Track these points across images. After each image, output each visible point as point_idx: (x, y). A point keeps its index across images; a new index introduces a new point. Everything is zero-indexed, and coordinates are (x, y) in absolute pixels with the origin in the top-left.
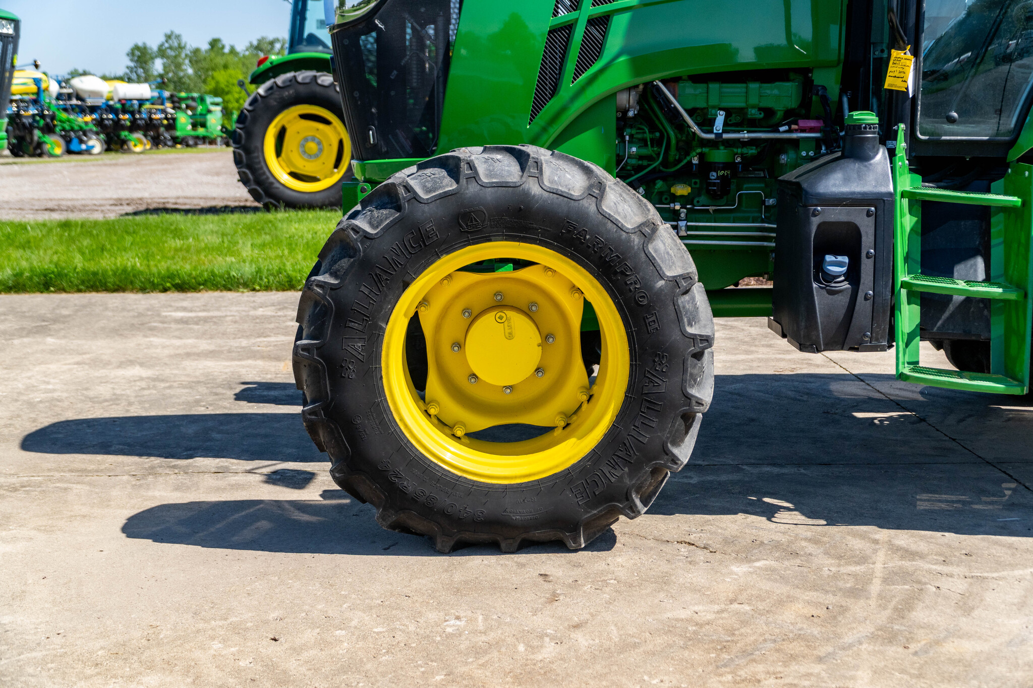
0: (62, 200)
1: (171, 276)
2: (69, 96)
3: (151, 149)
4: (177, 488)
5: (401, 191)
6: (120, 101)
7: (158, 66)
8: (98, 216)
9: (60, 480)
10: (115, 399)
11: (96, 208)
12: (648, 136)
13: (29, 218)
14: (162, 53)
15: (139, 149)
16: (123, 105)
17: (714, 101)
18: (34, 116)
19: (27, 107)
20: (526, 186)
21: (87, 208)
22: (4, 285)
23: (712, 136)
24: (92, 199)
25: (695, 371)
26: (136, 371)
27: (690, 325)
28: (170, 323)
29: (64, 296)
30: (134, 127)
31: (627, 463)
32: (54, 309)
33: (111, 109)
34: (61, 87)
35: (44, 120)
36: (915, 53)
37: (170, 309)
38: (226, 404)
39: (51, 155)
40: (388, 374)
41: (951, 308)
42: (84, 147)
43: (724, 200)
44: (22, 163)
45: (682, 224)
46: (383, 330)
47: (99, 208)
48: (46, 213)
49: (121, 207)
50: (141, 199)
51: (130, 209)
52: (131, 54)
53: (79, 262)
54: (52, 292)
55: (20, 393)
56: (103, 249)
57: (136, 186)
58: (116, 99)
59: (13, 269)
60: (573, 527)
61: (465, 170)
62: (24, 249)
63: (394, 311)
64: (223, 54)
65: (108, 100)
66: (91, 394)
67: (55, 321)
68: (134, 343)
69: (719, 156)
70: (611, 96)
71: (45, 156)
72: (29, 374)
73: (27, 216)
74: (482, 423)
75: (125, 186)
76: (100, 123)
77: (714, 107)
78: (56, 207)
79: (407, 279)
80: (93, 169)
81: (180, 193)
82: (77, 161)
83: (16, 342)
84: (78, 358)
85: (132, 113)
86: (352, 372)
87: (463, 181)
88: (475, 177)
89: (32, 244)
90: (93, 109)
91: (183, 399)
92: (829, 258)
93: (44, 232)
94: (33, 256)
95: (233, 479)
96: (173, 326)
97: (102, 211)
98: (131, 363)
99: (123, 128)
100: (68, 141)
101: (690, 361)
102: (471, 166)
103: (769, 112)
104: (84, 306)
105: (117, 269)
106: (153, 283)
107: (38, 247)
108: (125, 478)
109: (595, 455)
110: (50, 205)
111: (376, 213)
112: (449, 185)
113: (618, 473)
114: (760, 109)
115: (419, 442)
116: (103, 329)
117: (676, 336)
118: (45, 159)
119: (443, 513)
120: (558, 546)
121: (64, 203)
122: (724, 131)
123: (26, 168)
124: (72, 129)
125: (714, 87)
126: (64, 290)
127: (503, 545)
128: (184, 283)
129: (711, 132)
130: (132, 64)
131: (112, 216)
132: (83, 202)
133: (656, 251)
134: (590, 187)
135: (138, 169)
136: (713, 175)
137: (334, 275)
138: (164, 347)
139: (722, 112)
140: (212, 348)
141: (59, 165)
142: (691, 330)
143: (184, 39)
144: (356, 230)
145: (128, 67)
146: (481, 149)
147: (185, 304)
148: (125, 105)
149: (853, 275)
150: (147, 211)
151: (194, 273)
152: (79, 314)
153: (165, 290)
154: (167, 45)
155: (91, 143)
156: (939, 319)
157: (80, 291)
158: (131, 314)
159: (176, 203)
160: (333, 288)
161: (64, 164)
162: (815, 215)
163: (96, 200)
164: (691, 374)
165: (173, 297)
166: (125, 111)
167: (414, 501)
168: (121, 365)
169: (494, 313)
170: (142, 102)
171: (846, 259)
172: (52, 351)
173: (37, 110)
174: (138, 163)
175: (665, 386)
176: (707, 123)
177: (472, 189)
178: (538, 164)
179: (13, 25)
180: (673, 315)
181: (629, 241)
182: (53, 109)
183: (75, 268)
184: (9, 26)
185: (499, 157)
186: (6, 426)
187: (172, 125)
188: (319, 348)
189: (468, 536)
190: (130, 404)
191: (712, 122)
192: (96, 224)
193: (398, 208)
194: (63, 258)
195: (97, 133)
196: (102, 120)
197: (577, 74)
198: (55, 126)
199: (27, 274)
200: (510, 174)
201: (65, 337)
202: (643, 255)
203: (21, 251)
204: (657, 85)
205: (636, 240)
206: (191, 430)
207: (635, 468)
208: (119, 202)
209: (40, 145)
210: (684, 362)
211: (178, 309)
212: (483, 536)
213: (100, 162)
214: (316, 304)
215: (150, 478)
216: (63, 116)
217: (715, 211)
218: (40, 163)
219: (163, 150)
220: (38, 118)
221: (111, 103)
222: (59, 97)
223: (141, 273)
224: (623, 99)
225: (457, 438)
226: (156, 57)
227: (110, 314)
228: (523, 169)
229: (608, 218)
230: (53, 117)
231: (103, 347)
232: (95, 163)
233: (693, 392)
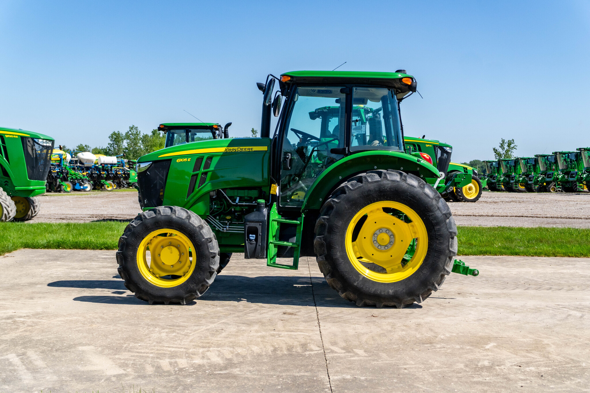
0: (68, 214)
1: (104, 244)
2: (76, 162)
3: (116, 189)
4: (90, 293)
5: (143, 216)
6: (101, 164)
7: (125, 144)
8: (82, 222)
9: (59, 291)
10: (77, 277)
11: (82, 218)
12: (219, 203)
13: (54, 222)
14: (127, 137)
15: (110, 189)
16: (103, 167)
17: (236, 194)
18: (57, 172)
19: (55, 168)
20: (172, 216)
21: (78, 218)
22: (43, 246)
23: (235, 204)
24: (81, 215)
25: (212, 261)
26: (86, 271)
27: (211, 250)
28: (100, 259)
29: (65, 250)
30: (108, 178)
31: (195, 283)
32: (61, 254)
33: (97, 168)
34: (72, 157)
35: (63, 175)
36: (279, 185)
37: (101, 255)
38: (110, 278)
39: (65, 192)
40: (138, 260)
41: (288, 249)
42: (82, 187)
43: (241, 220)
44: (51, 195)
45: (228, 226)
46: (137, 249)
47: (83, 218)
48: (61, 220)
49: (93, 218)
50: (102, 215)
51: (95, 219)
52: (111, 137)
53: (71, 238)
54: (60, 249)
55: (48, 275)
56: (81, 234)
57: (103, 208)
58: (99, 164)
59: (46, 240)
60: (182, 299)
61: (158, 212)
62: (51, 234)
63: (140, 245)
64: (160, 138)
65: (96, 164)
66: (70, 275)
67: (61, 257)
68: (85, 264)
69: (238, 209)
70: (208, 192)
71: (62, 192)
72: (51, 270)
73: (52, 221)
74: (164, 274)
75: (98, 209)
76: (91, 176)
77: (236, 196)
78: (65, 218)
79: (143, 237)
80: (85, 199)
81: (121, 213)
82: (77, 195)
83: (47, 263)
84: (68, 267)
85: (107, 171)
86: (129, 259)
87: (157, 214)
88: (160, 213)
89: (54, 232)
90: (88, 168)
91: (98, 277)
92: (251, 235)
93: (59, 227)
94: (54, 236)
95: (105, 292)
96: (101, 260)
97: (84, 220)
98: (84, 269)
99: (102, 178)
100: (74, 184)
101: (211, 259)
102: (159, 211)
103: (251, 198)
104: (71, 253)
105: (85, 241)
106: (97, 246)
107: (56, 233)
108: (76, 292)
109: (188, 281)
110: (62, 217)
111: (137, 221)
112: (154, 215)
113: (193, 286)
114: (249, 197)
115: (145, 277)
116: (77, 260)
117: (207, 252)
118: (62, 193)
119: (150, 294)
120: (179, 304)
121: (68, 216)
122: (239, 202)
123: (52, 198)
124: (76, 179)
125: (236, 191)
126: (65, 248)
127: (165, 303)
128: (108, 246)
129: (235, 202)
130: (111, 142)
131: (87, 222)
132: (77, 216)
133: (203, 232)
134: (187, 216)
135: (106, 200)
136: (236, 214)
137: (126, 236)
138: (96, 265)
139: (238, 197)
140: (112, 265)
141: (68, 196)
142: (211, 251)
143: (139, 129)
144: (132, 225)
145: (109, 144)
146: (164, 207)
147: (107, 254)
148: (104, 167)
149: (256, 240)
150: (104, 220)
151: (112, 243)
152: (69, 255)
153: (101, 249)
154: (130, 133)
155: (85, 186)
156: (285, 252)
157: (70, 249)
158: (87, 256)
159: (117, 217)
160: (126, 239)
161: (71, 196)
162: (247, 225)
163: (83, 215)
164: (211, 262)
165: (104, 251)
166: (104, 170)
167: (143, 291)
168: (81, 269)
169: (167, 247)
170: (112, 165)
171: (254, 236)
172: (59, 265)
173: (59, 170)
174: (107, 197)
175: (204, 264)
176: (234, 200)
177: (159, 216)
178: (175, 211)
179: (51, 142)
180: (206, 248)
181: (196, 229)
182: (68, 168)
183: (70, 240)
184: (49, 143)
185: (167, 209)
186: (44, 281)
187: (127, 176)
188: (122, 253)
189: (156, 300)
190: (81, 278)
191: (236, 200)
192: (80, 225)
193: (142, 220)
194: (65, 237)
195: (89, 181)
196: (92, 174)
197: (199, 187)
198: (67, 177)
199: (52, 242)
200: (168, 213)
201: (64, 262)
202: (199, 233)
203: (50, 234)
204: (220, 190)
205: (198, 229)
206: (97, 283)
207: (197, 284)
208: (92, 216)
209: (60, 186)
210: (209, 259)
211: (104, 255)
212: (160, 300)
213: (89, 196)
214: (122, 242)
215: (83, 292)
216: (73, 172)
217: (238, 223)
218: (59, 195)
219: (122, 189)
220: (60, 174)
221: (97, 165)
222: (71, 162)
223: (93, 242)
224: (212, 193)
225: (157, 277)
226: (125, 139)
227: (80, 256)
228: (171, 212)
229: (191, 224)
230: (67, 173)
231: (76, 265)
232: (87, 196)
233: (212, 266)
